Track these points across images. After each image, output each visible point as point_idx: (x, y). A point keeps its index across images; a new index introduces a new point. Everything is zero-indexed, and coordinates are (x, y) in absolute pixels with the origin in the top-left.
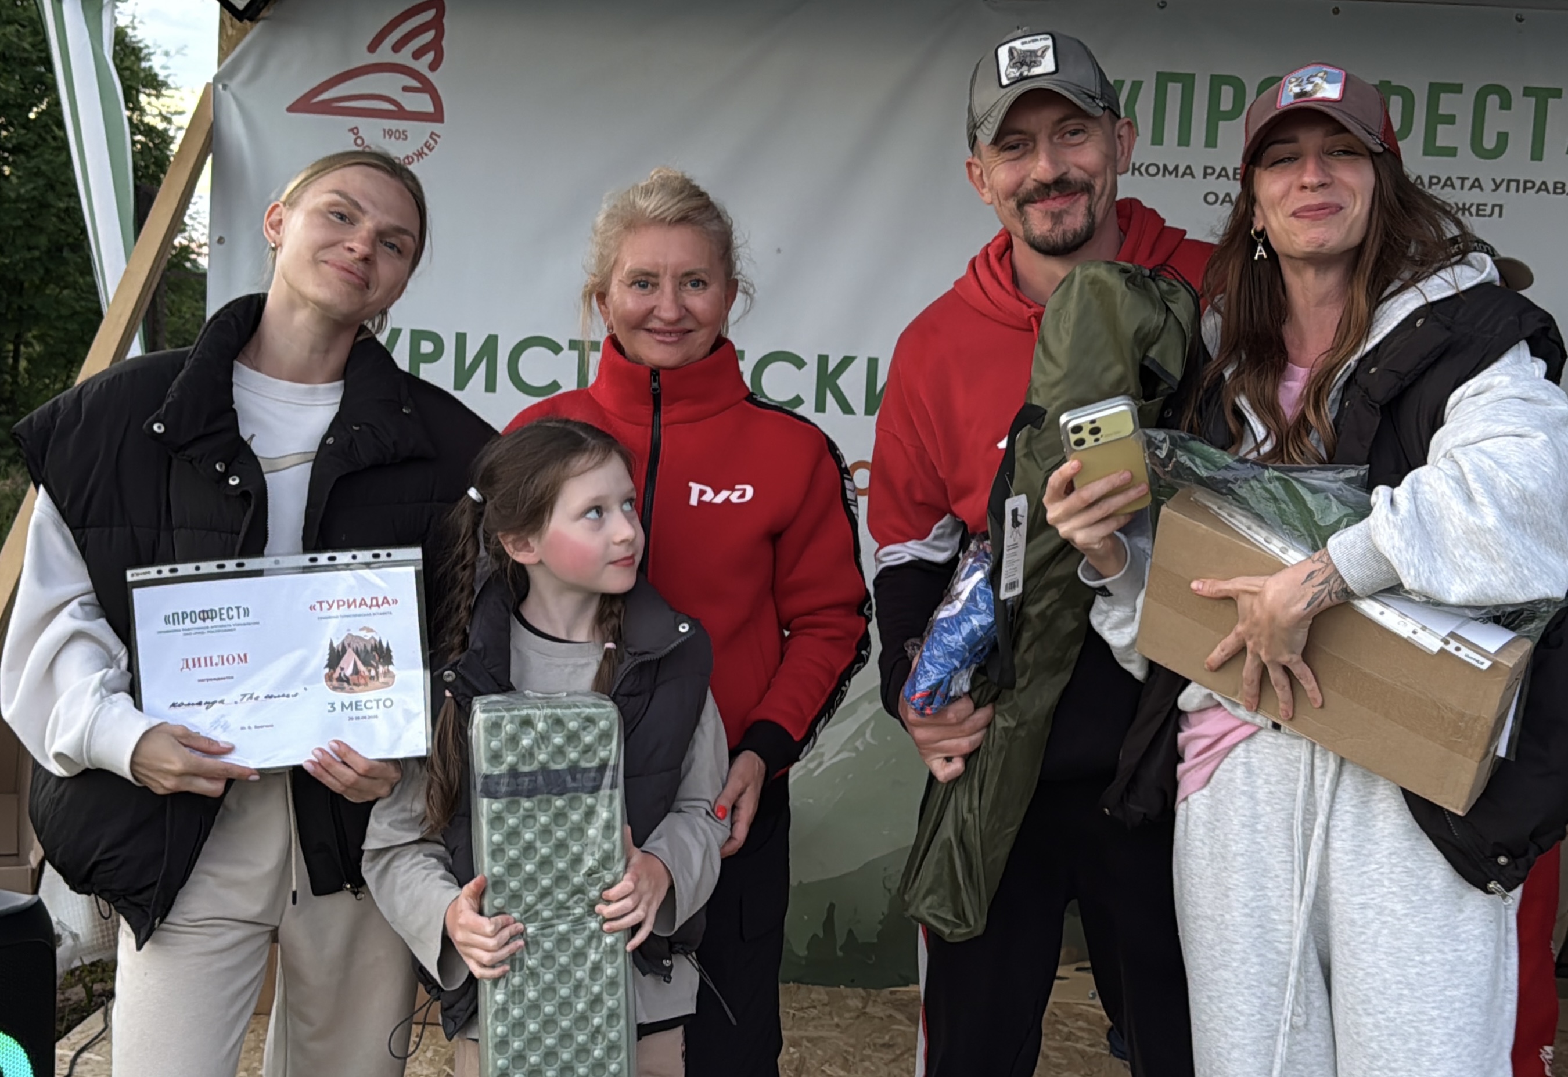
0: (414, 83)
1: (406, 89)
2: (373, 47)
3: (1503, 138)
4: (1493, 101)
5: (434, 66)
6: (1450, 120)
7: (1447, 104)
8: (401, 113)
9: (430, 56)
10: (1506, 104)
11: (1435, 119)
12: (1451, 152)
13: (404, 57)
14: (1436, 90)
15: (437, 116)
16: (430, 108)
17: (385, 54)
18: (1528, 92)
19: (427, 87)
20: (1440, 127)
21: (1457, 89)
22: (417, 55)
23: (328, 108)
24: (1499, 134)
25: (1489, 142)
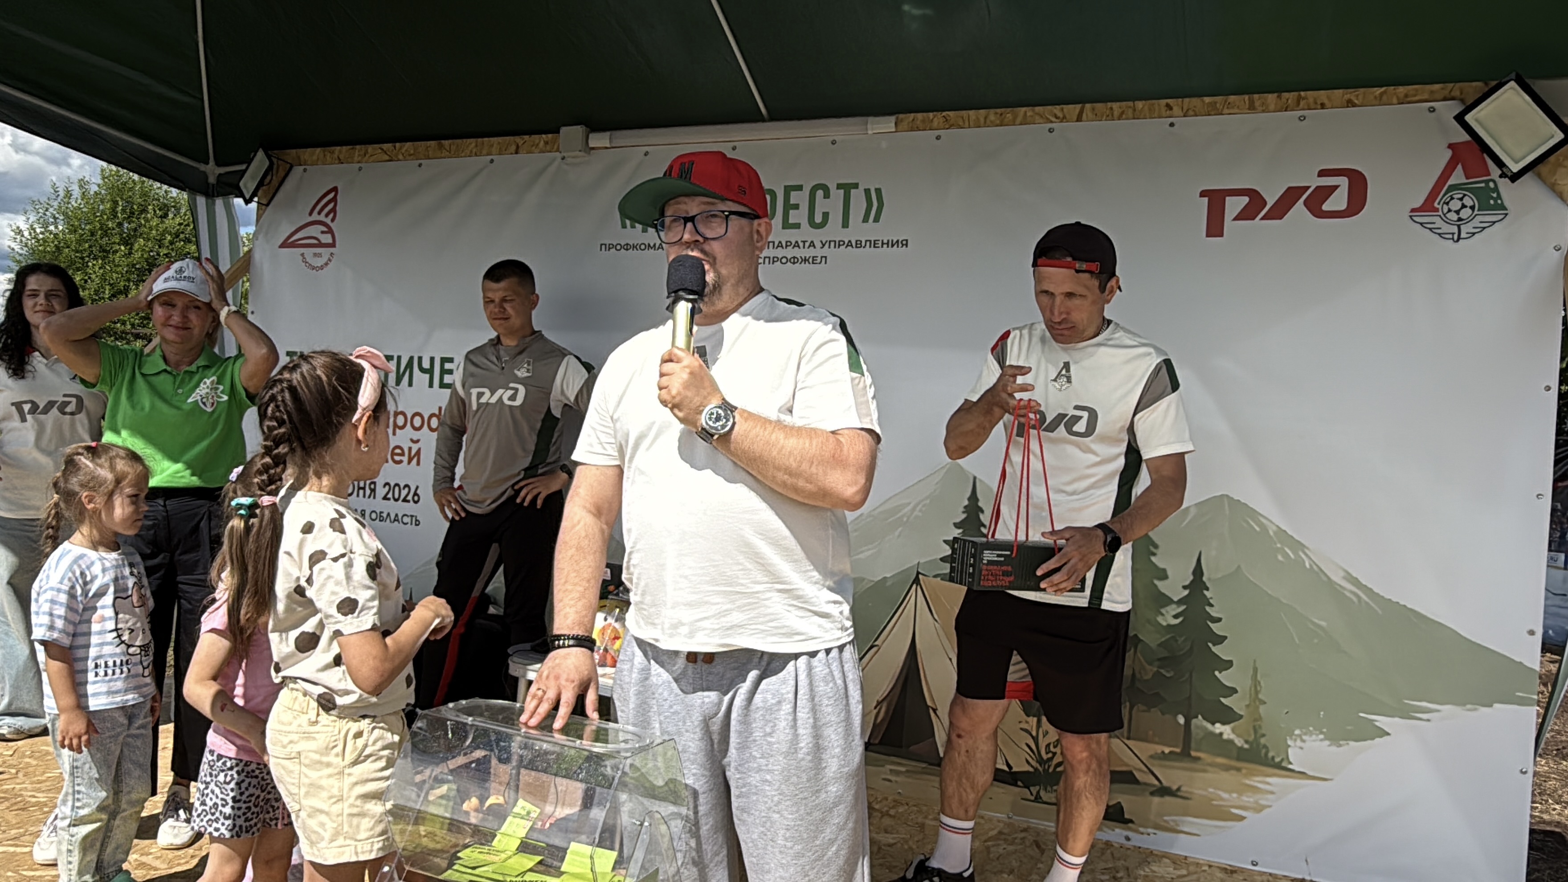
0: (325, 229)
1: (323, 232)
2: (311, 214)
3: (826, 215)
4: (820, 193)
5: (333, 220)
6: (796, 207)
7: (794, 197)
8: (321, 245)
9: (331, 215)
10: (827, 195)
11: (789, 207)
12: (797, 226)
13: (322, 218)
14: (788, 190)
15: (333, 245)
16: (330, 241)
17: (315, 217)
18: (839, 186)
19: (330, 231)
20: (791, 212)
21: (800, 188)
22: (327, 215)
23: (293, 245)
24: (824, 213)
25: (818, 219)
